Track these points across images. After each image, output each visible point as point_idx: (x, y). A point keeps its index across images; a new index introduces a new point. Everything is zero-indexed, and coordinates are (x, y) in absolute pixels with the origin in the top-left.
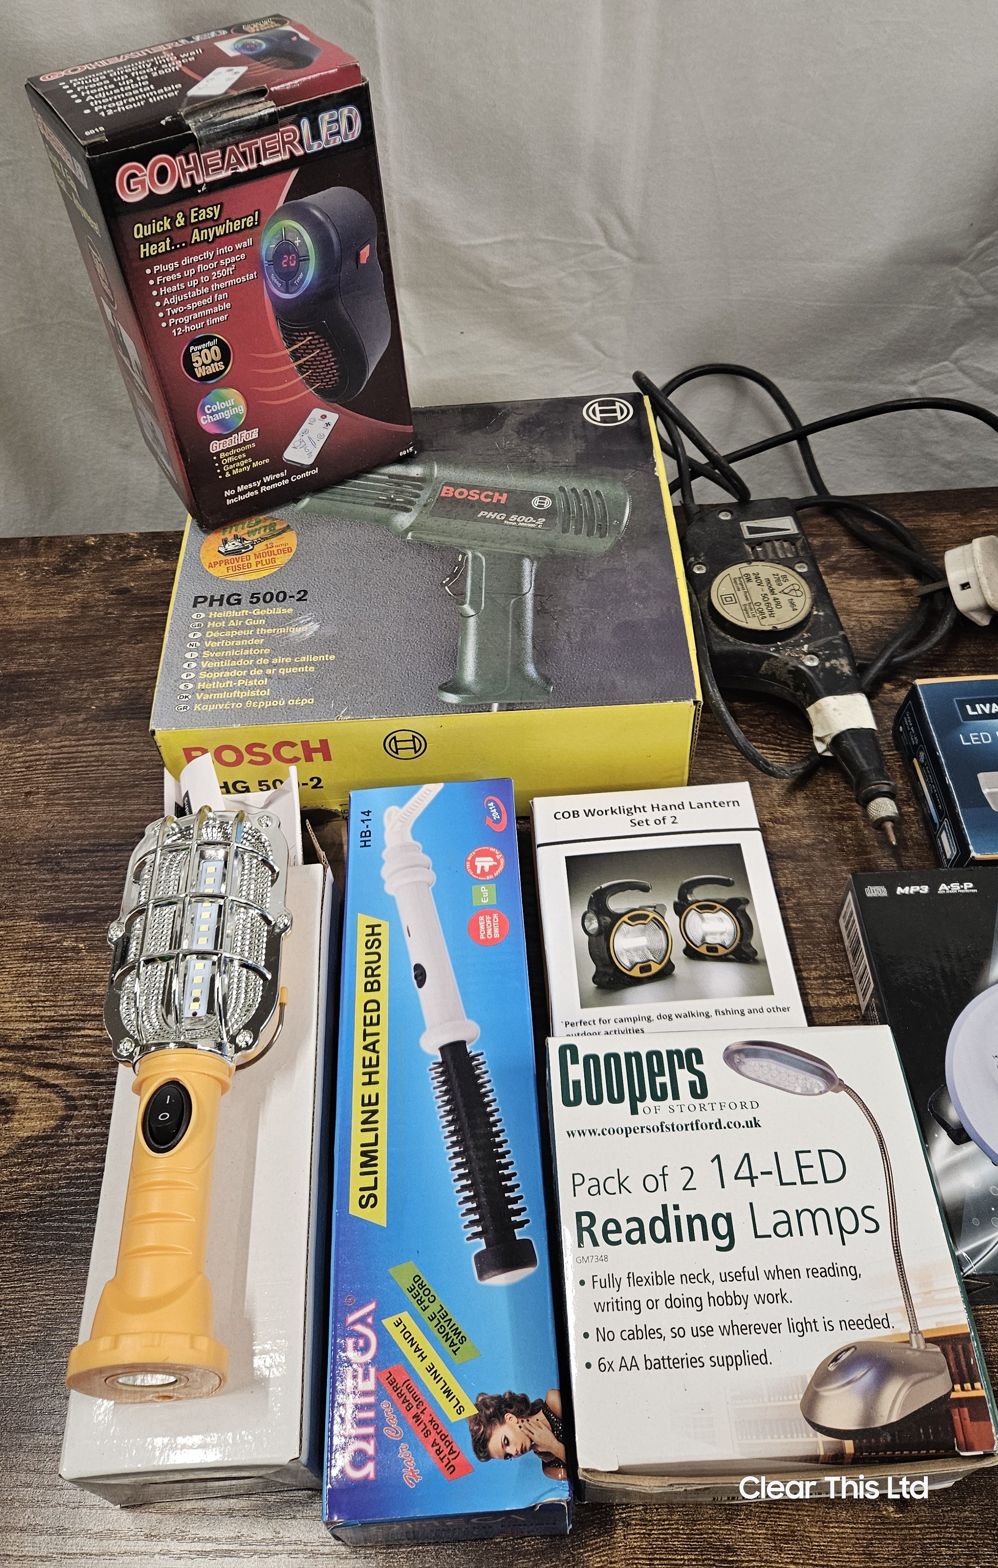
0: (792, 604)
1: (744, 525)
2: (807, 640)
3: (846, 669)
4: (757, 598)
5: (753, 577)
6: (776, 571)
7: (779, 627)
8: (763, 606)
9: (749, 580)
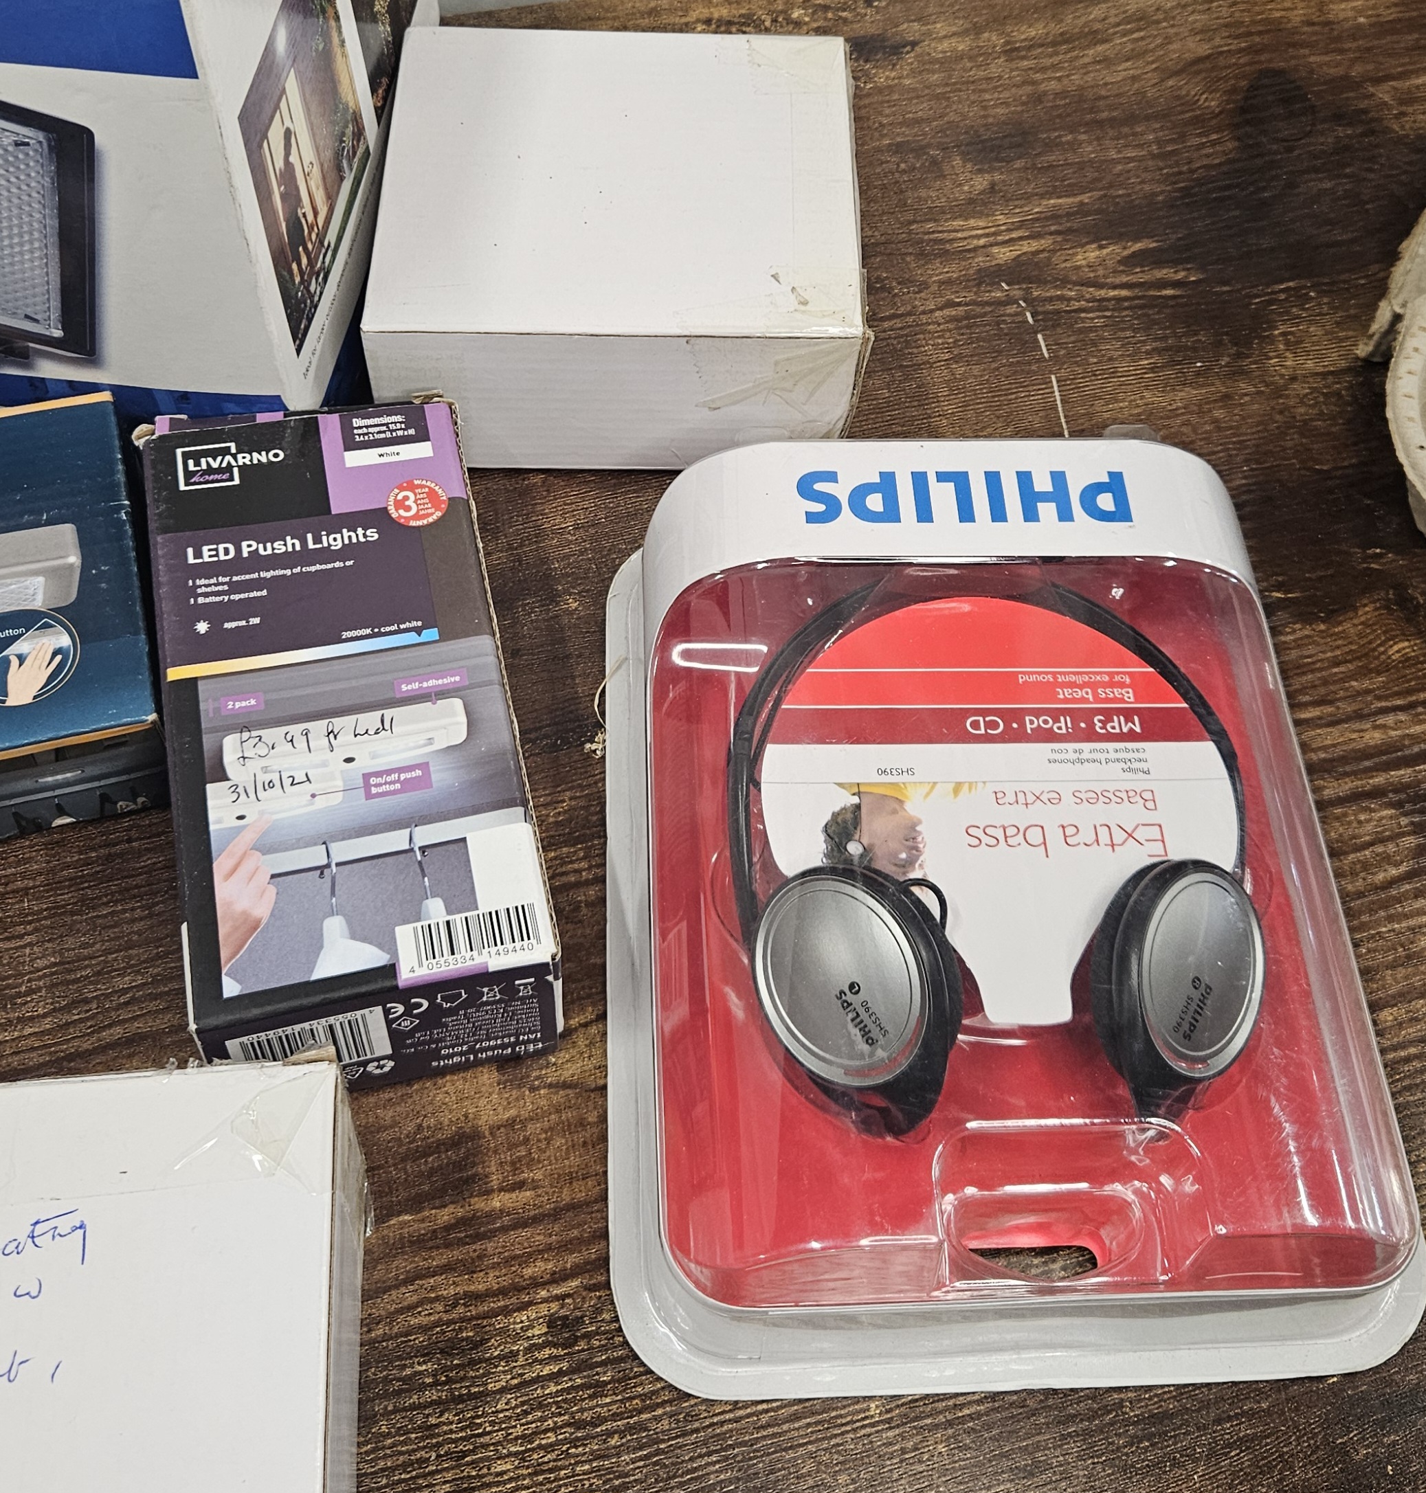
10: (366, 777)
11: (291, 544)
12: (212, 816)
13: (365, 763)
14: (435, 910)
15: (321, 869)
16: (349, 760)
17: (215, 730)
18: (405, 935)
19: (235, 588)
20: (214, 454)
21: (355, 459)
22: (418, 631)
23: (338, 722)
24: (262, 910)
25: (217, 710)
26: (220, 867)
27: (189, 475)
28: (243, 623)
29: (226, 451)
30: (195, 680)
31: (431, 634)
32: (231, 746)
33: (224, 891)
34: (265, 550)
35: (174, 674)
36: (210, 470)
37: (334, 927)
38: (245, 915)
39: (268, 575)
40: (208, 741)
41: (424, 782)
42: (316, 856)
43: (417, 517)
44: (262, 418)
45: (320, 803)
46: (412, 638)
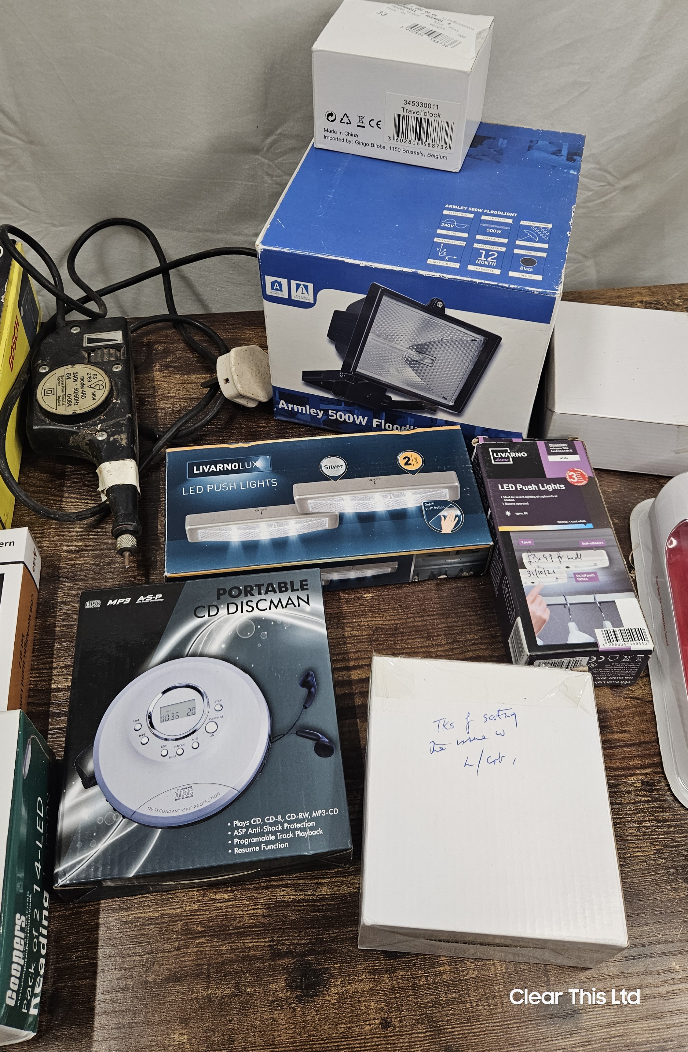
0: (94, 395)
1: (86, 337)
2: (102, 422)
3: (124, 442)
4: (70, 390)
5: (72, 375)
6: (89, 371)
7: (78, 412)
8: (73, 397)
9: (69, 378)
10: (575, 574)
11: (533, 487)
12: (523, 581)
13: (573, 569)
14: (608, 625)
15: (564, 605)
16: (568, 567)
17: (519, 551)
18: (599, 633)
19: (517, 501)
20: (503, 452)
21: (552, 458)
22: (585, 524)
23: (561, 553)
24: (546, 615)
25: (518, 544)
26: (529, 599)
27: (495, 458)
28: (522, 514)
29: (506, 451)
30: (509, 532)
31: (590, 525)
32: (525, 557)
33: (532, 608)
34: (526, 488)
35: (502, 529)
36: (501, 458)
37: (572, 626)
38: (541, 618)
39: (528, 497)
40: (517, 554)
41: (596, 579)
42: (561, 600)
43: (577, 482)
44: (515, 440)
45: (560, 581)
46: (582, 526)
